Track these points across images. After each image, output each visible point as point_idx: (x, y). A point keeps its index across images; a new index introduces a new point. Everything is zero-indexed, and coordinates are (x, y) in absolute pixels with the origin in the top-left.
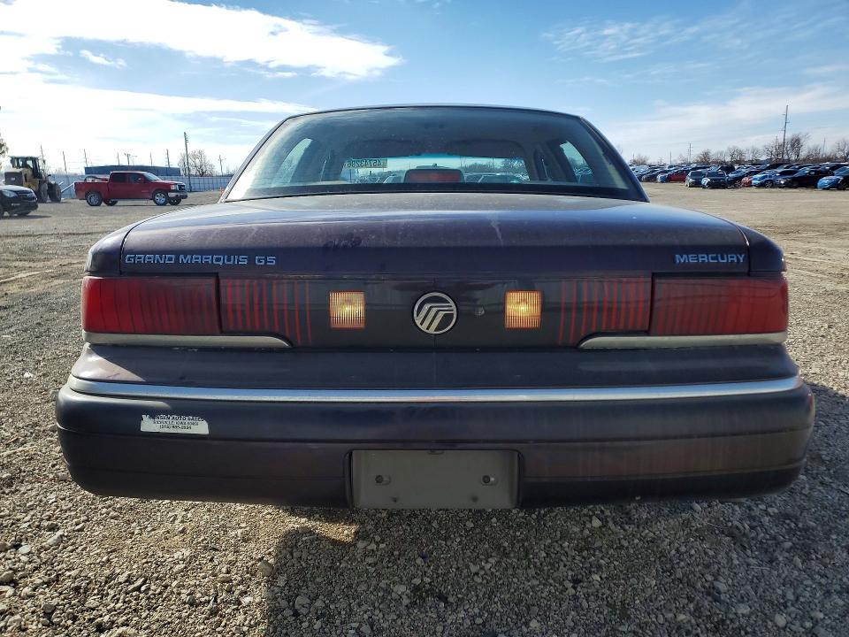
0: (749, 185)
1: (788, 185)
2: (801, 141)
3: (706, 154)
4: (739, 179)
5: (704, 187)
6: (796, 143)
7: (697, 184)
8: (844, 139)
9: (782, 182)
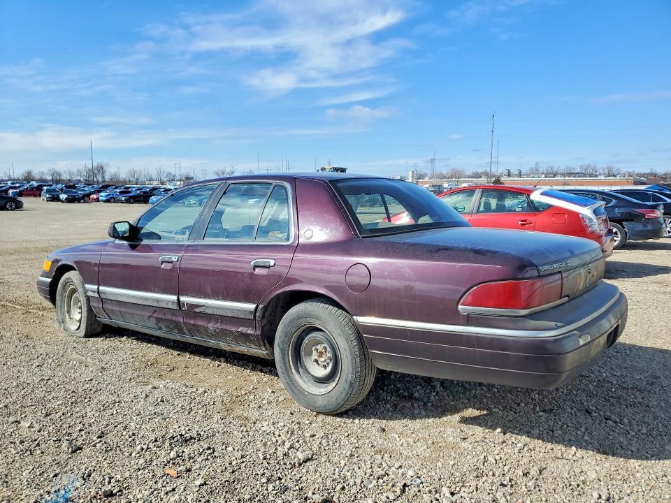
0: (97, 200)
1: (128, 201)
2: (105, 168)
3: (29, 173)
4: (88, 195)
5: (62, 202)
6: (101, 169)
7: (55, 199)
8: (133, 169)
9: (123, 199)
